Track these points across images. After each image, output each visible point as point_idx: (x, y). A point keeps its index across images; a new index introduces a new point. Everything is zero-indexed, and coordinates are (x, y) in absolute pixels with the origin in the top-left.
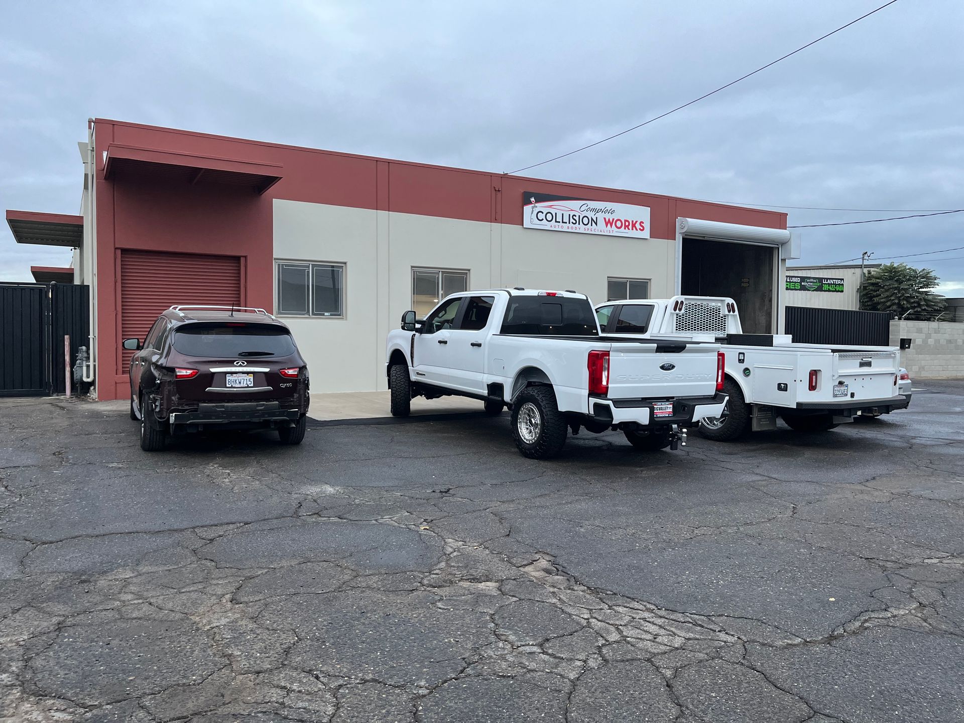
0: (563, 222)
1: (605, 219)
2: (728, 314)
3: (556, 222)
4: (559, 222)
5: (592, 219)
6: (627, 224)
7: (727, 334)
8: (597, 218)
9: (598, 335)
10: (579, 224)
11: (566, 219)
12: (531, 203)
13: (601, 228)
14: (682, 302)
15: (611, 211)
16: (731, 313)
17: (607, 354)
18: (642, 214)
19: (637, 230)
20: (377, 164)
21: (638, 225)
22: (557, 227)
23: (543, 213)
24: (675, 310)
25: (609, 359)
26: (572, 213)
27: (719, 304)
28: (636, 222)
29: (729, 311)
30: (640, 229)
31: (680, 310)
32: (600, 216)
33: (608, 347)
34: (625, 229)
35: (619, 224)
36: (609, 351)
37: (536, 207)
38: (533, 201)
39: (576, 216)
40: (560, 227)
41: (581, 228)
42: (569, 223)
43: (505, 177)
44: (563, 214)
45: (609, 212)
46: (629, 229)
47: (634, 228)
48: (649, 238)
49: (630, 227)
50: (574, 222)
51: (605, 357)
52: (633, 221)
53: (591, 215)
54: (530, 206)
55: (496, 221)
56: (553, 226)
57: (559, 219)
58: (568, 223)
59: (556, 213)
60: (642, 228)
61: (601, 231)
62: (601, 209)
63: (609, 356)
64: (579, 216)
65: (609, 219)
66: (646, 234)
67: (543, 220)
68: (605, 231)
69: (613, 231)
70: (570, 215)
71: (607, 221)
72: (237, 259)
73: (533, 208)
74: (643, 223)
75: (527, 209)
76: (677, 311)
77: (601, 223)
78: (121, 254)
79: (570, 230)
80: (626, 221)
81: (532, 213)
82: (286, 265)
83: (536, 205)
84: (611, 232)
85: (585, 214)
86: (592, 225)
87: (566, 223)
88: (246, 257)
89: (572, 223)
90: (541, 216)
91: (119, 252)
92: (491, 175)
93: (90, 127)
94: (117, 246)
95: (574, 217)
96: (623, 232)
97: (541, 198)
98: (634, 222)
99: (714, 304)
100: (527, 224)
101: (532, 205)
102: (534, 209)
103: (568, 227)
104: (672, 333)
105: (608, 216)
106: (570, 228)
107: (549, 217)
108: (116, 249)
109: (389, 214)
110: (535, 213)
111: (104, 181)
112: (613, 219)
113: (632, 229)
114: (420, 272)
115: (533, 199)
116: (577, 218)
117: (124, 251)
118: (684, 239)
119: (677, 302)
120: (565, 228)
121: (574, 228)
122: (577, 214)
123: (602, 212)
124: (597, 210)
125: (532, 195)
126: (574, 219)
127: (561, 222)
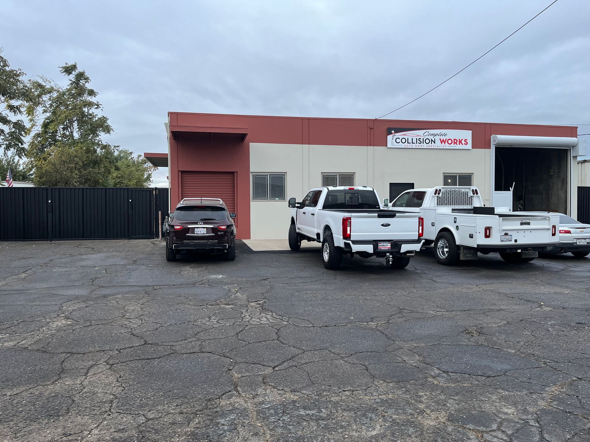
0: (412, 143)
1: (440, 139)
2: (474, 195)
3: (408, 143)
4: (410, 143)
5: (432, 140)
6: (456, 141)
7: (473, 207)
8: (435, 139)
10: (423, 143)
11: (414, 141)
12: (392, 134)
13: (438, 144)
14: (440, 190)
15: (444, 134)
17: (350, 218)
18: (467, 135)
19: (462, 144)
20: (303, 120)
21: (463, 142)
22: (409, 146)
23: (399, 139)
24: (435, 194)
25: (351, 221)
26: (418, 138)
27: (468, 190)
28: (462, 140)
30: (465, 144)
31: (439, 194)
32: (437, 138)
33: (349, 215)
34: (454, 144)
35: (450, 142)
36: (351, 217)
37: (395, 135)
38: (393, 133)
39: (421, 139)
40: (411, 146)
41: (425, 146)
42: (417, 143)
43: (376, 121)
44: (412, 139)
45: (443, 135)
46: (457, 144)
47: (460, 143)
48: (471, 149)
49: (458, 143)
50: (420, 142)
51: (348, 220)
52: (459, 140)
53: (431, 138)
54: (391, 136)
55: (370, 145)
56: (406, 146)
57: (410, 141)
58: (416, 143)
59: (408, 138)
60: (466, 143)
61: (438, 147)
62: (438, 134)
63: (351, 219)
64: (423, 139)
65: (443, 140)
66: (469, 146)
67: (399, 142)
68: (441, 146)
69: (446, 146)
70: (417, 139)
72: (233, 173)
73: (393, 136)
74: (467, 140)
75: (390, 137)
76: (437, 195)
77: (438, 142)
78: (181, 173)
79: (417, 147)
80: (454, 140)
81: (393, 139)
82: (257, 175)
83: (395, 134)
84: (445, 146)
85: (427, 137)
86: (431, 144)
87: (415, 143)
88: (237, 172)
89: (419, 143)
90: (398, 140)
91: (180, 173)
92: (368, 120)
93: (168, 116)
94: (179, 170)
95: (420, 140)
96: (453, 146)
97: (398, 131)
99: (463, 190)
100: (389, 145)
103: (416, 146)
104: (434, 207)
105: (442, 138)
106: (417, 146)
107: (404, 141)
108: (179, 171)
109: (309, 146)
110: (395, 139)
111: (173, 140)
112: (446, 139)
113: (459, 144)
114: (326, 175)
115: (393, 132)
116: (422, 140)
117: (183, 172)
118: (496, 148)
119: (436, 190)
120: (414, 146)
121: (420, 146)
122: (422, 138)
123: (439, 135)
124: (435, 134)
125: (392, 129)
126: (420, 141)
127: (411, 143)
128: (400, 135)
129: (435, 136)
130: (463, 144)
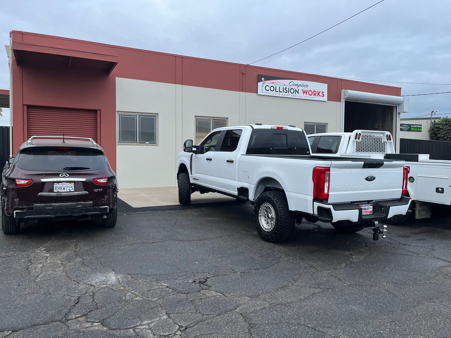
0: (280, 92)
1: (303, 90)
2: (387, 141)
3: (276, 91)
4: (278, 92)
5: (296, 90)
6: (315, 93)
7: (386, 154)
8: (298, 89)
9: (310, 155)
10: (289, 93)
11: (281, 90)
12: (262, 81)
13: (301, 95)
14: (360, 134)
15: (306, 86)
16: (389, 141)
17: (328, 169)
18: (323, 87)
19: (320, 96)
20: (175, 58)
21: (321, 94)
22: (276, 94)
23: (268, 86)
24: (356, 139)
25: (329, 173)
26: (285, 87)
27: (381, 135)
28: (320, 92)
29: (388, 140)
30: (322, 96)
31: (359, 139)
32: (300, 88)
34: (314, 96)
35: (310, 93)
36: (329, 168)
37: (265, 83)
38: (263, 80)
39: (287, 88)
41: (290, 95)
42: (283, 92)
43: (247, 66)
44: (280, 87)
46: (316, 96)
48: (327, 101)
49: (317, 95)
50: (286, 92)
51: (327, 172)
52: (318, 92)
53: (295, 88)
54: (262, 83)
55: (242, 91)
56: (274, 94)
57: (278, 90)
58: (282, 92)
59: (276, 87)
60: (323, 95)
61: (301, 97)
62: (301, 85)
63: (329, 171)
64: (289, 88)
66: (325, 98)
67: (268, 90)
68: (303, 97)
69: (307, 97)
70: (283, 88)
72: (95, 111)
74: (324, 92)
75: (260, 84)
76: (357, 140)
77: (301, 92)
78: (27, 108)
79: (283, 96)
80: (314, 91)
81: (263, 86)
82: (124, 115)
85: (292, 87)
86: (295, 94)
87: (281, 92)
88: (100, 110)
89: (285, 92)
90: (268, 88)
91: (25, 107)
92: (240, 65)
93: (11, 37)
94: (24, 103)
95: (286, 89)
96: (313, 97)
97: (268, 78)
99: (378, 135)
100: (260, 92)
101: (263, 82)
102: (264, 84)
103: (283, 94)
104: (354, 153)
105: (305, 89)
106: (284, 95)
107: (272, 89)
108: (24, 105)
109: (182, 87)
110: (264, 86)
112: (307, 90)
113: (318, 96)
114: (200, 119)
115: (263, 79)
116: (287, 90)
117: (29, 107)
118: (346, 102)
119: (357, 134)
120: (281, 95)
121: (286, 95)
122: (288, 87)
123: (301, 86)
124: (299, 85)
125: (263, 76)
126: (286, 90)
127: (279, 91)
128: (268, 83)
129: (299, 86)
130: (321, 96)
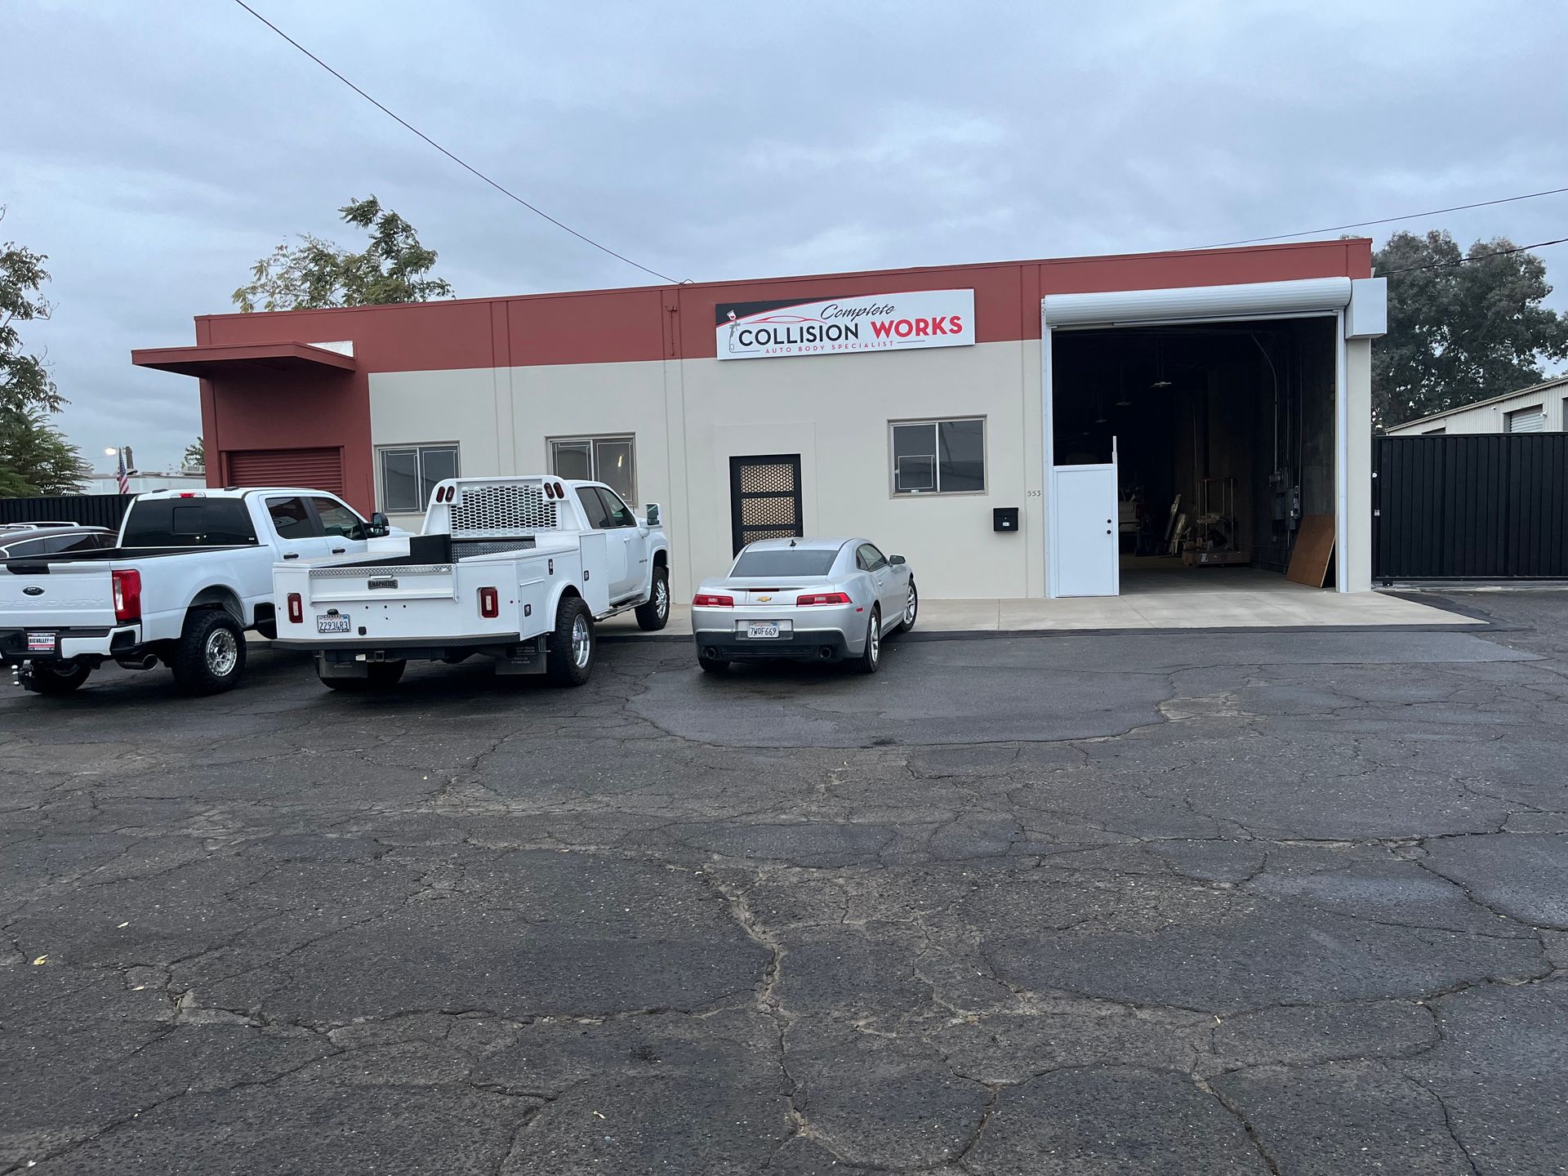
0: (789, 342)
1: (874, 324)
3: (776, 342)
4: (783, 343)
5: (847, 329)
6: (922, 325)
8: (856, 325)
10: (821, 340)
11: (795, 336)
12: (728, 320)
13: (868, 339)
15: (886, 309)
18: (960, 303)
19: (944, 332)
20: (492, 308)
21: (946, 325)
22: (778, 350)
23: (750, 332)
26: (805, 325)
28: (943, 319)
30: (952, 331)
32: (864, 322)
34: (918, 334)
35: (904, 328)
37: (739, 325)
38: (733, 317)
39: (813, 328)
40: (784, 350)
41: (827, 346)
42: (802, 341)
43: (682, 288)
44: (788, 329)
45: (881, 312)
46: (926, 334)
47: (938, 330)
48: (974, 343)
49: (930, 330)
50: (812, 338)
52: (934, 320)
53: (842, 322)
54: (728, 326)
55: (673, 356)
56: (770, 351)
57: (782, 337)
58: (799, 341)
59: (775, 330)
60: (956, 328)
61: (866, 346)
62: (866, 309)
64: (821, 327)
65: (883, 324)
66: (968, 335)
67: (751, 343)
68: (876, 344)
69: (894, 341)
70: (801, 328)
71: (878, 326)
72: (336, 450)
73: (732, 327)
74: (958, 318)
75: (722, 331)
77: (866, 332)
78: (228, 457)
79: (804, 353)
80: (918, 321)
81: (731, 335)
82: (391, 452)
83: (738, 321)
84: (888, 344)
85: (830, 322)
86: (847, 339)
87: (796, 342)
88: (345, 447)
89: (808, 340)
90: (746, 338)
91: (224, 456)
92: (661, 290)
94: (220, 449)
95: (811, 330)
96: (914, 341)
97: (744, 310)
98: (937, 321)
100: (723, 352)
101: (731, 323)
102: (734, 330)
103: (800, 349)
105: (879, 319)
106: (803, 348)
107: (763, 337)
108: (220, 452)
109: (510, 370)
110: (737, 334)
112: (892, 322)
113: (935, 333)
114: (561, 444)
115: (731, 314)
116: (816, 332)
117: (231, 455)
118: (1054, 333)
120: (794, 350)
121: (812, 348)
122: (817, 325)
123: (868, 313)
124: (857, 311)
125: (729, 307)
126: (810, 334)
127: (786, 341)
128: (750, 322)
129: (857, 315)
130: (947, 331)
